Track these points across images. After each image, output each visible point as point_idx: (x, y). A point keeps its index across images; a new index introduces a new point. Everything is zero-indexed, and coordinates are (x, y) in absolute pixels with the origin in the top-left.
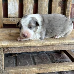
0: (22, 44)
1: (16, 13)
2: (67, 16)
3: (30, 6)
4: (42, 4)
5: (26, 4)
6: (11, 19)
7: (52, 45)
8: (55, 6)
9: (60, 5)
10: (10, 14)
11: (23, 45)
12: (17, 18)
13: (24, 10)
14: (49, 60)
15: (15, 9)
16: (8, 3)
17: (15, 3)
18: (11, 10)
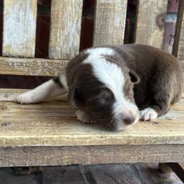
0: (31, 139)
1: (27, 42)
3: (70, 24)
4: (105, 19)
5: (58, 18)
6: (11, 60)
7: (132, 143)
8: (145, 25)
9: (161, 23)
11: (37, 139)
12: (29, 58)
13: (52, 34)
15: (26, 31)
16: (5, 12)
17: (25, 12)
18: (11, 33)
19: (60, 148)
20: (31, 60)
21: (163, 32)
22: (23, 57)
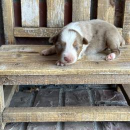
1: (34, 19)
2: (126, 22)
3: (58, 7)
5: (51, 4)
8: (103, 5)
9: (113, 3)
10: (25, 21)
12: (36, 27)
13: (48, 13)
14: (91, 101)
16: (21, 3)
18: (26, 14)
19: (43, 76)
20: (37, 29)
21: (114, 8)
22: (33, 27)
